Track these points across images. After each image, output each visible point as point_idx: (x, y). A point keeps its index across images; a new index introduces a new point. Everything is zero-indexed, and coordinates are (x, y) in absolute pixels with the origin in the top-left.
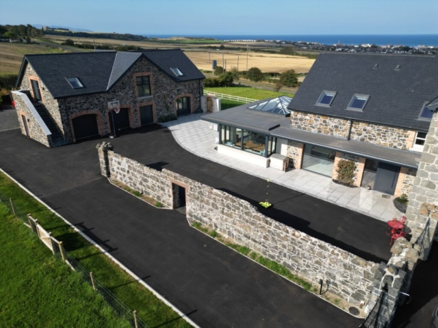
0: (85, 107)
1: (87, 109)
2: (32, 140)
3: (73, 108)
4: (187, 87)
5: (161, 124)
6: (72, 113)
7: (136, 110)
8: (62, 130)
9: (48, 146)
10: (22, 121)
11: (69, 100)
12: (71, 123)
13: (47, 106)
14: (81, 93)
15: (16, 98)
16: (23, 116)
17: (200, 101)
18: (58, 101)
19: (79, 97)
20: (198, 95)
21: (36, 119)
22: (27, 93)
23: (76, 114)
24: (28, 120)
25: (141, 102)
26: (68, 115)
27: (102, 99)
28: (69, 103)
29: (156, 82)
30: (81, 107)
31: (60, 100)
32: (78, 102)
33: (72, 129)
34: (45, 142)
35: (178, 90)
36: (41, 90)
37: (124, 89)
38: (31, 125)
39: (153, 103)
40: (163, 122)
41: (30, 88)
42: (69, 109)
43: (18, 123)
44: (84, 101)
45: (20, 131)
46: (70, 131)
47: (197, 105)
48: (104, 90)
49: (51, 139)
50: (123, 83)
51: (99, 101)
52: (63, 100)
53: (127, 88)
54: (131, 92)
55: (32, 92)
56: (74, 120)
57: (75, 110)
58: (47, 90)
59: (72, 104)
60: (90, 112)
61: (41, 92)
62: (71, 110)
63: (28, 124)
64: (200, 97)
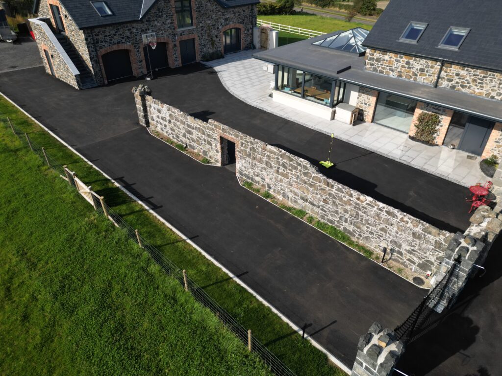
0: (115, 40)
1: (118, 43)
2: (58, 81)
3: (102, 42)
4: (237, 14)
5: (205, 63)
6: (101, 48)
7: (175, 45)
8: (91, 69)
9: (77, 88)
10: (45, 56)
11: (96, 30)
12: (101, 60)
13: (71, 39)
14: (110, 23)
15: (36, 28)
16: (45, 50)
17: (252, 34)
18: (84, 33)
19: (108, 28)
20: (250, 26)
21: (61, 55)
22: (47, 21)
23: (106, 49)
24: (52, 56)
25: (181, 35)
26: (96, 50)
27: (134, 31)
28: (96, 35)
29: (199, 8)
30: (111, 40)
31: (86, 31)
32: (107, 34)
33: (103, 68)
34: (73, 83)
35: (226, 19)
36: (63, 18)
37: (160, 17)
38: (55, 62)
39: (195, 35)
40: (208, 60)
41: (50, 16)
42: (97, 42)
43: (41, 59)
44: (113, 32)
45: (43, 68)
46: (100, 70)
47: (249, 39)
48: (136, 19)
49: (80, 79)
50: (159, 9)
51: (131, 33)
52: (89, 31)
53: (164, 16)
54: (169, 21)
55: (53, 21)
56: (103, 56)
57: (104, 43)
58: (70, 18)
59: (101, 37)
60: (122, 47)
61: (64, 21)
62: (100, 44)
63: (52, 61)
64: (252, 29)
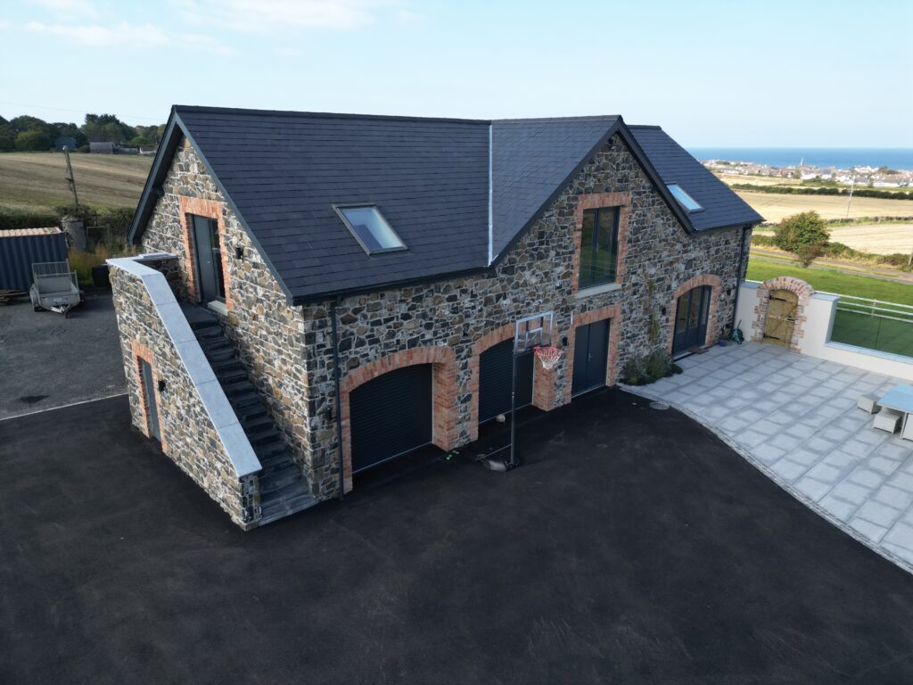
0: (402, 337)
3: (361, 343)
4: (713, 251)
5: (635, 390)
6: (354, 364)
7: (565, 341)
10: (137, 378)
11: (350, 305)
12: (346, 409)
13: (245, 328)
14: (399, 277)
15: (123, 289)
16: (140, 360)
17: (735, 302)
18: (305, 315)
19: (388, 294)
20: (733, 281)
21: (196, 391)
22: (168, 267)
23: (370, 365)
24: (162, 385)
25: (584, 309)
26: (337, 375)
27: (466, 302)
29: (636, 231)
30: (391, 335)
31: (315, 308)
34: (228, 498)
37: (541, 257)
38: (171, 407)
39: (615, 311)
40: (642, 382)
41: (182, 251)
44: (403, 309)
46: (337, 446)
47: (726, 314)
48: (479, 264)
50: (541, 235)
51: (455, 311)
52: (325, 308)
53: (553, 253)
55: (187, 265)
57: (366, 349)
58: (257, 258)
59: (361, 326)
61: (227, 269)
62: (353, 353)
